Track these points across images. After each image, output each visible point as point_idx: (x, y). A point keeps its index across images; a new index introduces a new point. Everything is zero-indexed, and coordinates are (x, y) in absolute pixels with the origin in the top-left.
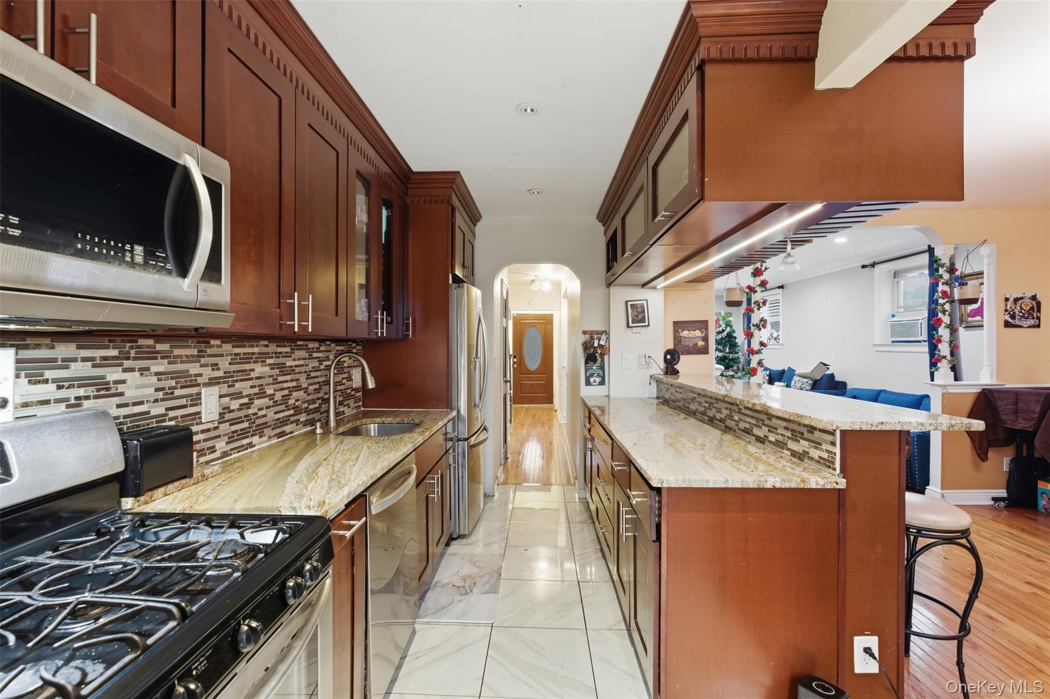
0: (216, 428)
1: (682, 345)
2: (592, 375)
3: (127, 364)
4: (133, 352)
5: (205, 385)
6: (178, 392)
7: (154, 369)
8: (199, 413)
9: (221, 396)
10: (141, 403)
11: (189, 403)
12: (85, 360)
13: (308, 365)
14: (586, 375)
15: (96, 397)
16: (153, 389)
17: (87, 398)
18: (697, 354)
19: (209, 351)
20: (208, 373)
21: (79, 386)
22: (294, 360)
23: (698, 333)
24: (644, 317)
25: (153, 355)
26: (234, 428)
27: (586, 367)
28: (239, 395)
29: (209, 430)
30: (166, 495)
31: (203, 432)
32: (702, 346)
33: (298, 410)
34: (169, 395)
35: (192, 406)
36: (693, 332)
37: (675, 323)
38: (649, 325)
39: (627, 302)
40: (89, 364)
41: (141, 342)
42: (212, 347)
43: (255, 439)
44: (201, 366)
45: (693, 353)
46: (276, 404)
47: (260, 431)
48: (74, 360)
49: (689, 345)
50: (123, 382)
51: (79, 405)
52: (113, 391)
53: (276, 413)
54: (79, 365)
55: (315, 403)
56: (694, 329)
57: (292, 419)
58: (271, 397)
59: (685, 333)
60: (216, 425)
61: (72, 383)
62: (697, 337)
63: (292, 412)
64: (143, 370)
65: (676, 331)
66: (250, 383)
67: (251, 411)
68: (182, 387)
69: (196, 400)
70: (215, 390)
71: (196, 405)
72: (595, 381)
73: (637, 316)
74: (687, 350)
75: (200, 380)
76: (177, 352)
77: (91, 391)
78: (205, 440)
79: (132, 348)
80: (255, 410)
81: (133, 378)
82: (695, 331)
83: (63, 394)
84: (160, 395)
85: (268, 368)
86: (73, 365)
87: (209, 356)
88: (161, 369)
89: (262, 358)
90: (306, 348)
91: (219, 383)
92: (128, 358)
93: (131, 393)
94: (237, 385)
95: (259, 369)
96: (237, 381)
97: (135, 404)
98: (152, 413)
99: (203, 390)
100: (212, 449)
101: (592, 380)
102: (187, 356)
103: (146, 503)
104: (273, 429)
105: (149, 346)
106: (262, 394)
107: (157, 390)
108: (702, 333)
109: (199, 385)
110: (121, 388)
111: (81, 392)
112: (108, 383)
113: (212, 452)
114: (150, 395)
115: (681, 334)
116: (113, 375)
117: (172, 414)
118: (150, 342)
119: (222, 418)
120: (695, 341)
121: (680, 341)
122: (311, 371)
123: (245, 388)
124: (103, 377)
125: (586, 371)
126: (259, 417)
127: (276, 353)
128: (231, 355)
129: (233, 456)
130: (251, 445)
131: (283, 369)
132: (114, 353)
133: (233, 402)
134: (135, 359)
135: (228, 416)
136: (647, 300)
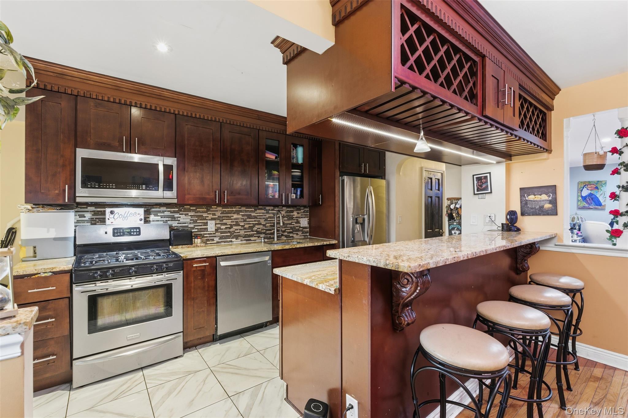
0: (214, 234)
1: (528, 207)
2: (453, 229)
3: (181, 213)
4: (183, 210)
5: (209, 220)
6: (198, 221)
7: (189, 214)
8: (207, 228)
9: (216, 224)
10: (186, 223)
11: (203, 225)
12: (168, 211)
13: (266, 216)
14: (449, 228)
15: (171, 221)
16: (189, 220)
17: (169, 221)
18: (544, 215)
19: (211, 210)
20: (211, 216)
21: (167, 218)
22: (256, 213)
23: (544, 197)
24: (487, 186)
25: (190, 210)
26: (222, 235)
27: (449, 223)
28: (226, 224)
29: (211, 234)
30: (182, 248)
31: (208, 234)
32: (549, 208)
33: (258, 233)
34: (195, 222)
35: (203, 226)
36: (539, 196)
37: (521, 189)
38: (491, 192)
39: (473, 176)
40: (170, 212)
41: (185, 207)
42: (213, 208)
43: (234, 240)
44: (208, 214)
45: (539, 215)
46: (245, 229)
47: (237, 237)
48: (166, 211)
49: (535, 208)
50: (180, 217)
51: (167, 222)
52: (176, 219)
53: (245, 232)
54: (167, 212)
55: (271, 231)
56: (540, 193)
57: (255, 235)
58: (242, 226)
59: (531, 197)
60: (214, 232)
61: (165, 217)
62: (543, 201)
63: (255, 233)
64: (186, 215)
65: (522, 196)
66: (231, 221)
67: (231, 230)
68: (200, 220)
69: (206, 224)
70: (213, 222)
71: (206, 226)
72: (455, 233)
73: (481, 186)
74: (533, 212)
75: (207, 218)
76: (198, 210)
77: (169, 219)
78: (209, 237)
79: (182, 208)
80: (234, 230)
81: (183, 216)
82: (541, 195)
83: (163, 219)
84: (192, 222)
85: (241, 216)
86: (165, 212)
87: (211, 211)
88: (192, 214)
89: (238, 212)
90: (264, 209)
91: (216, 220)
92: (181, 211)
93: (182, 220)
94: (224, 221)
95: (235, 216)
96: (224, 219)
97: (183, 223)
98: (189, 226)
99: (208, 221)
100: (213, 240)
101: (453, 232)
102: (202, 211)
103: (175, 248)
104: (243, 238)
105: (188, 208)
106: (237, 224)
107: (190, 220)
108: (549, 196)
109: (207, 220)
110: (179, 219)
111: (167, 219)
112: (175, 217)
113: (213, 241)
114: (188, 221)
115: (527, 199)
116: (176, 215)
117: (196, 227)
118: (189, 207)
119: (217, 230)
120: (542, 204)
121: (526, 204)
122: (268, 218)
123: (229, 222)
124: (174, 216)
125: (449, 225)
126: (236, 233)
127: (245, 211)
128: (221, 211)
129: (222, 244)
130: (231, 241)
131: (249, 217)
132: (177, 210)
133: (222, 226)
134: (183, 211)
135: (219, 231)
136: (490, 173)
